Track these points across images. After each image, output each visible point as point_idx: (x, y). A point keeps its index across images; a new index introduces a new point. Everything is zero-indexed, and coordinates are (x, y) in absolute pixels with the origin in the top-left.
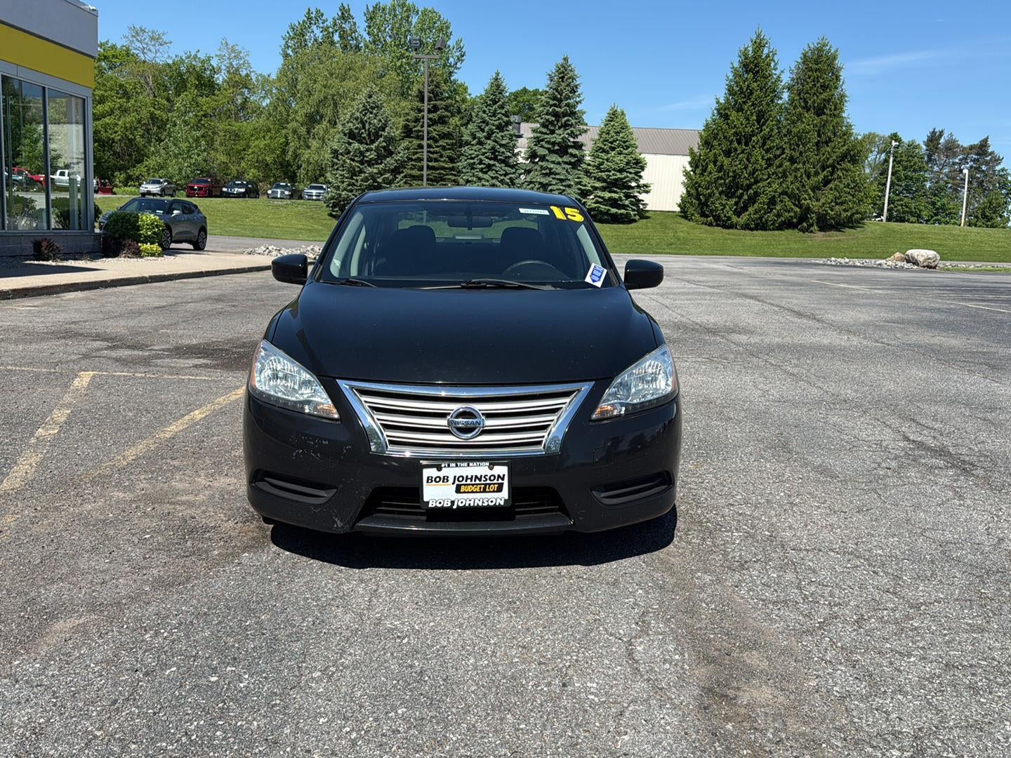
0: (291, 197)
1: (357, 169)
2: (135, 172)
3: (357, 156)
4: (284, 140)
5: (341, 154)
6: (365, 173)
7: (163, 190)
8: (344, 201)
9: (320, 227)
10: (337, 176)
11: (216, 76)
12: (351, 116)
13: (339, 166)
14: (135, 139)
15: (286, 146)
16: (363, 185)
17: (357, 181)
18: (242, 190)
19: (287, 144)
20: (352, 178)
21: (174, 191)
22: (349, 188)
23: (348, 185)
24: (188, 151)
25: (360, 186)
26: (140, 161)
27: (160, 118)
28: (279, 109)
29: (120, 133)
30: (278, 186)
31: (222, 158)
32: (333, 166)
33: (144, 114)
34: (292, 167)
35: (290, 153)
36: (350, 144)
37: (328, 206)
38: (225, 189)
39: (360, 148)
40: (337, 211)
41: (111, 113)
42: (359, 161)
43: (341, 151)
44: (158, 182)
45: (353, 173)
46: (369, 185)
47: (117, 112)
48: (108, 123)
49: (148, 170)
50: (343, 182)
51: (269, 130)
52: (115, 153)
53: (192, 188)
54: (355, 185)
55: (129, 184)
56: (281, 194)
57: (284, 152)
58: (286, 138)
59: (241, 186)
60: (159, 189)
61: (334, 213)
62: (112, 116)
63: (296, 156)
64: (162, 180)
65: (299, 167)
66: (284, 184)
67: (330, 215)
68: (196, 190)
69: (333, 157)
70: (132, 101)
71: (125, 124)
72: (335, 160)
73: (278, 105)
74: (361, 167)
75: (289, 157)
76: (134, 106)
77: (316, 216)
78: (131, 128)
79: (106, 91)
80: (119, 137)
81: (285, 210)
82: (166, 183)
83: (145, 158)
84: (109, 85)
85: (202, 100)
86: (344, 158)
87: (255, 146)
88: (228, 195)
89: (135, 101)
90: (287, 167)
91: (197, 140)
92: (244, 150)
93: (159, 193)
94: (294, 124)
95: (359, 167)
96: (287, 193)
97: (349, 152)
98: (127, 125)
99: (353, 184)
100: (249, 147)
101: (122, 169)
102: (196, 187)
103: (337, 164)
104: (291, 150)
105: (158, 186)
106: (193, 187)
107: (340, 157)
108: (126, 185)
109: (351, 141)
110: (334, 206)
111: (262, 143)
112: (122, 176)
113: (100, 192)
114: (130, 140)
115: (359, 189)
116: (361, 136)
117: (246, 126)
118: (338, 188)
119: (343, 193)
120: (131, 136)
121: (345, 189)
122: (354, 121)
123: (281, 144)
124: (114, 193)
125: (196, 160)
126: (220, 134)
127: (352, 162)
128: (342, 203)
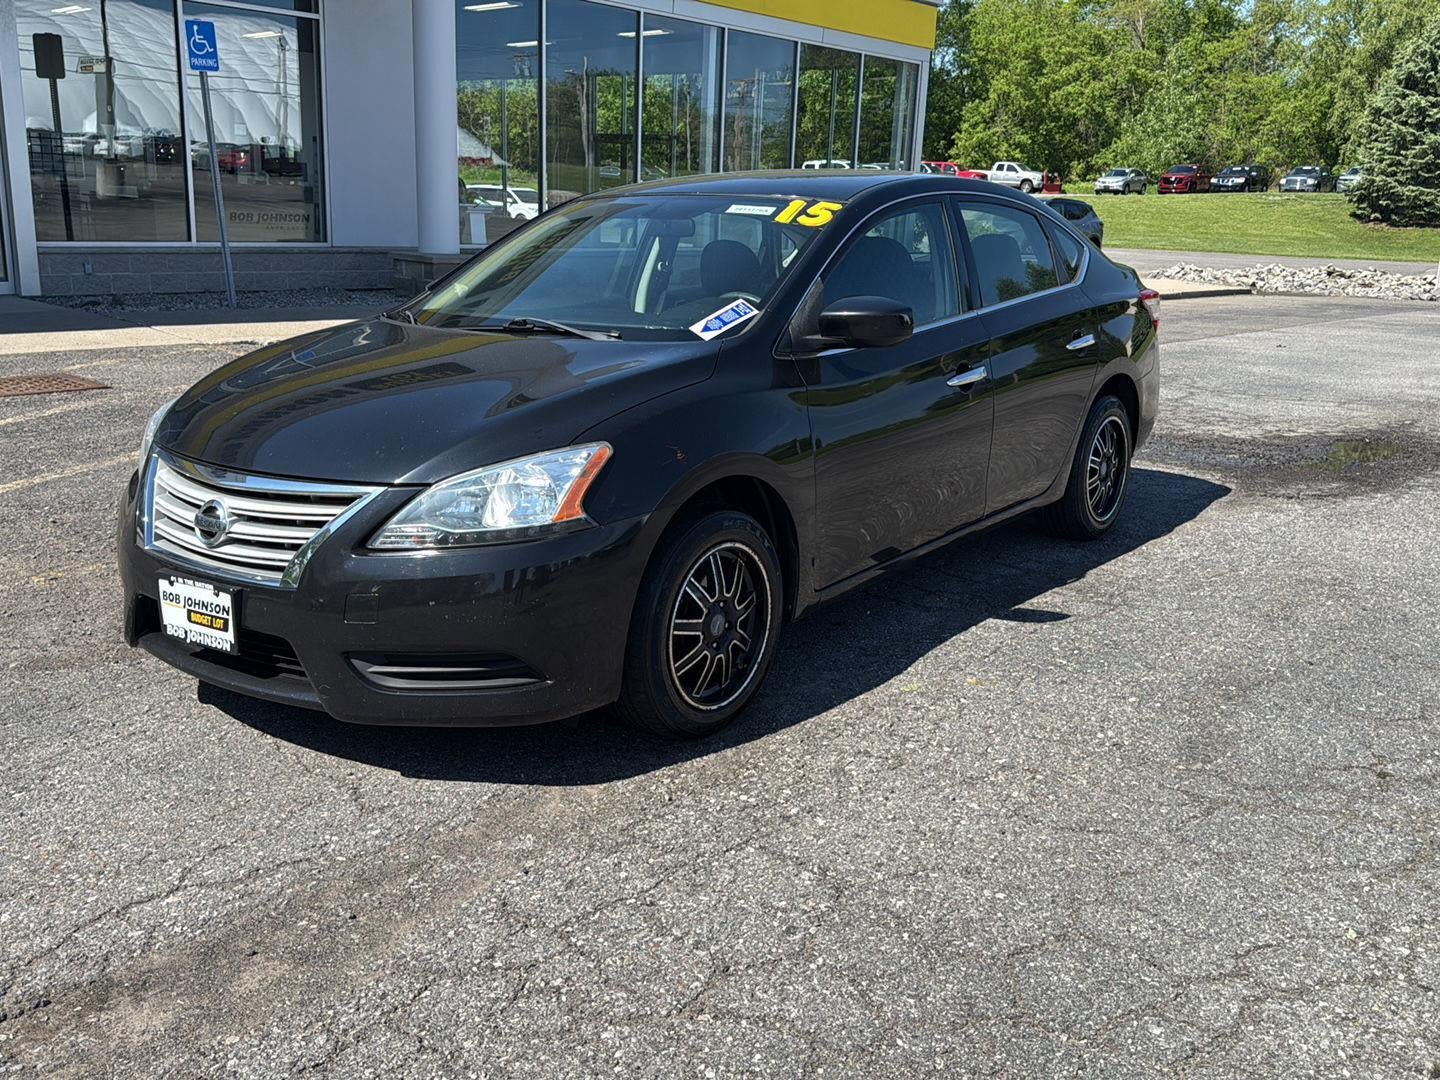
0: (1317, 187)
1: (1409, 138)
2: (1097, 160)
3: (1412, 116)
4: (1327, 98)
5: (1387, 115)
6: (1423, 143)
7: (1127, 185)
8: (1378, 191)
9: (1329, 236)
10: (1374, 151)
11: (1237, 8)
12: (1414, 51)
13: (1379, 134)
14: (1104, 112)
15: (1329, 108)
16: (1415, 163)
17: (1406, 157)
18: (1241, 180)
19: (1331, 103)
20: (1398, 154)
21: (1144, 185)
22: (1390, 170)
23: (1390, 166)
24: (1175, 126)
25: (1411, 165)
26: (1106, 144)
27: (1144, 80)
28: (1326, 49)
29: (1084, 105)
30: (1299, 172)
31: (1224, 133)
32: (1370, 135)
33: (1122, 75)
34: (1334, 140)
35: (1334, 119)
36: (1404, 96)
37: (1350, 201)
38: (1214, 180)
39: (1419, 103)
40: (1364, 209)
41: (1077, 77)
42: (1416, 125)
43: (1386, 110)
44: (1123, 174)
45: (1402, 144)
46: (1427, 163)
47: (1085, 76)
48: (1070, 93)
49: (1116, 156)
50: (1381, 161)
51: (1306, 85)
52: (1079, 135)
53: (1167, 181)
54: (1402, 165)
55: (1088, 177)
56: (1301, 184)
57: (1325, 117)
58: (1331, 95)
59: (1239, 174)
60: (1121, 183)
61: (1359, 212)
62: (1078, 83)
63: (1343, 122)
64: (1127, 171)
65: (1346, 140)
66: (1310, 168)
67: (1353, 215)
68: (1173, 182)
69: (1372, 122)
70: (1108, 58)
71: (1093, 92)
72: (1374, 125)
73: (1326, 44)
74: (1417, 134)
75: (1331, 124)
76: (1109, 65)
77: (1329, 217)
78: (1100, 96)
79: (1075, 46)
80: (1083, 112)
81: (1281, 209)
82: (1133, 175)
83: (1115, 139)
84: (1080, 38)
85: (1208, 47)
86: (1389, 121)
87: (1279, 112)
88: (1217, 189)
89: (1113, 58)
90: (1327, 141)
91: (1190, 109)
92: (1261, 118)
93: (1121, 189)
94: (1347, 73)
95: (1414, 134)
96: (1311, 181)
97: (1401, 110)
98: (1096, 93)
99: (1399, 163)
100: (1268, 113)
101: (1080, 157)
102: (1173, 179)
103: (1376, 132)
104: (1336, 113)
105: (1121, 178)
106: (1169, 179)
107: (1383, 119)
108: (1084, 180)
109: (1408, 92)
110: (1361, 200)
111: (1289, 107)
112: (1080, 166)
113: (1044, 191)
114: (1098, 116)
115: (1407, 171)
116: (1426, 83)
117: (1270, 81)
118: (1370, 171)
119: (1378, 179)
120: (1099, 109)
121: (1383, 173)
122: (1419, 59)
123: (1321, 105)
124: (1064, 192)
125: (1185, 137)
126: (1229, 96)
127: (1401, 127)
128: (1375, 195)
